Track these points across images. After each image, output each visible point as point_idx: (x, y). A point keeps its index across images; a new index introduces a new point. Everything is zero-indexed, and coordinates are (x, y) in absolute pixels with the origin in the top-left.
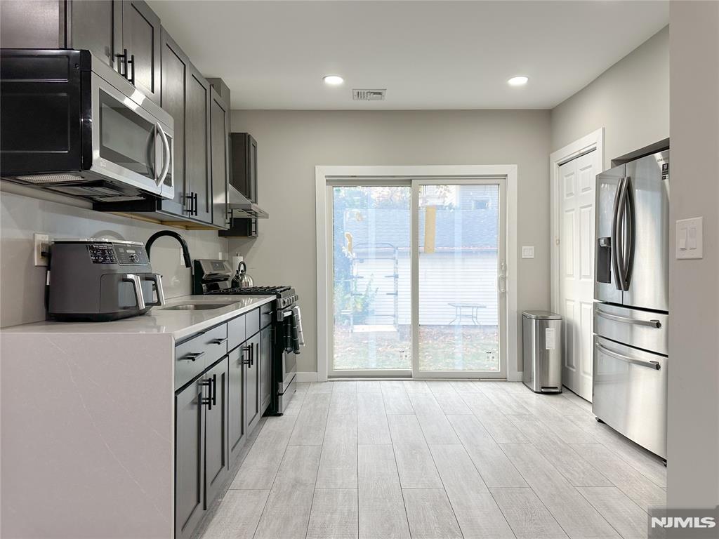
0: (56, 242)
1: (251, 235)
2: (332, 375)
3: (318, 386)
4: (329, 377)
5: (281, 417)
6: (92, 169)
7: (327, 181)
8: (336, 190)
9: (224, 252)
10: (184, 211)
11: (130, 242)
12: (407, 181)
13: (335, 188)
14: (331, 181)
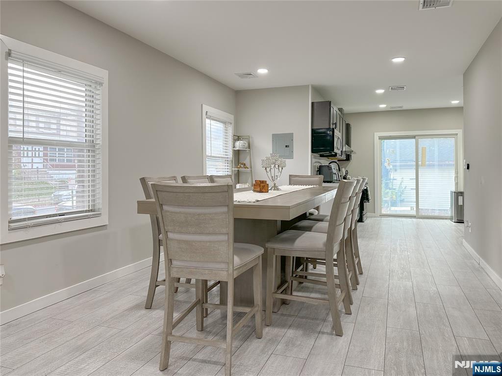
0: (320, 166)
3: (375, 218)
4: (380, 215)
5: (364, 223)
7: (379, 138)
8: (383, 142)
12: (414, 137)
14: (381, 138)
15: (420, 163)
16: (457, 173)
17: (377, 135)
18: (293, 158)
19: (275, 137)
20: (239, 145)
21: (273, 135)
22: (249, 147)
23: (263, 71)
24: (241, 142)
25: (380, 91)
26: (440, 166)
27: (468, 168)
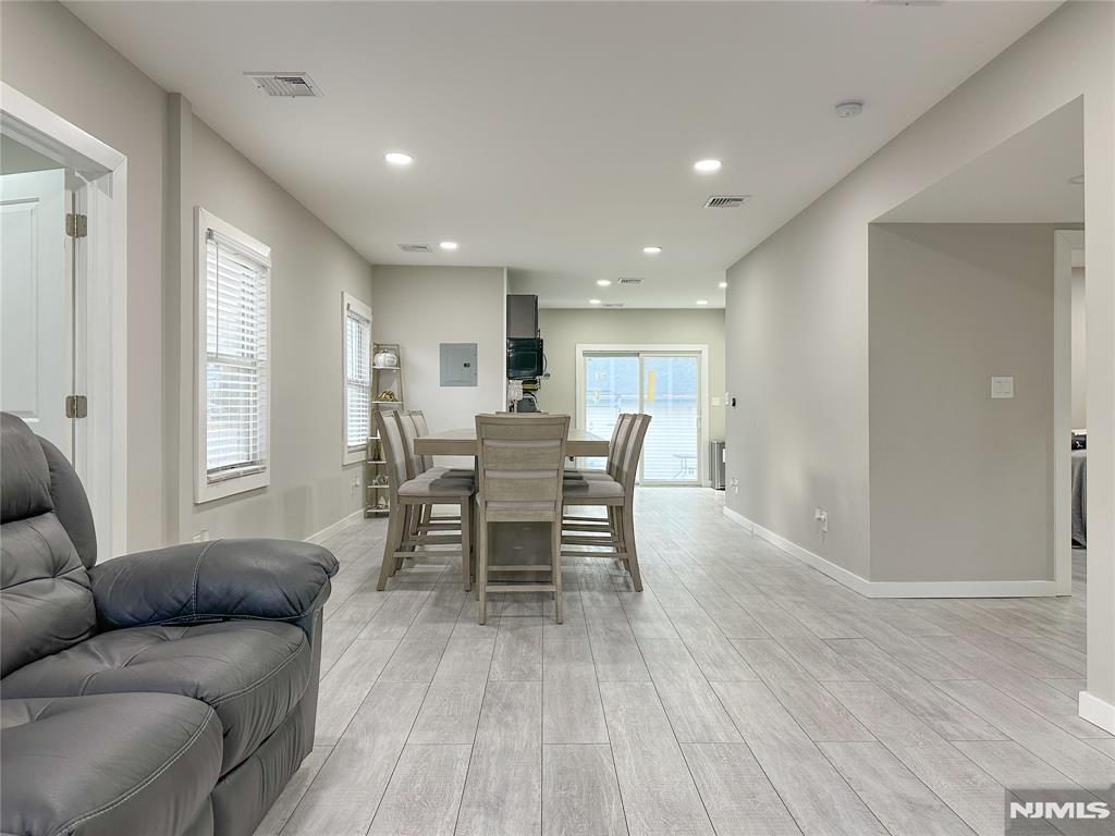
7: (583, 353)
12: (637, 354)
14: (586, 354)
15: (646, 396)
16: (700, 413)
17: (580, 348)
18: (476, 385)
19: (446, 349)
20: (383, 360)
21: (441, 345)
22: (398, 364)
23: (449, 246)
24: (388, 355)
25: (603, 283)
26: (676, 401)
27: (734, 404)
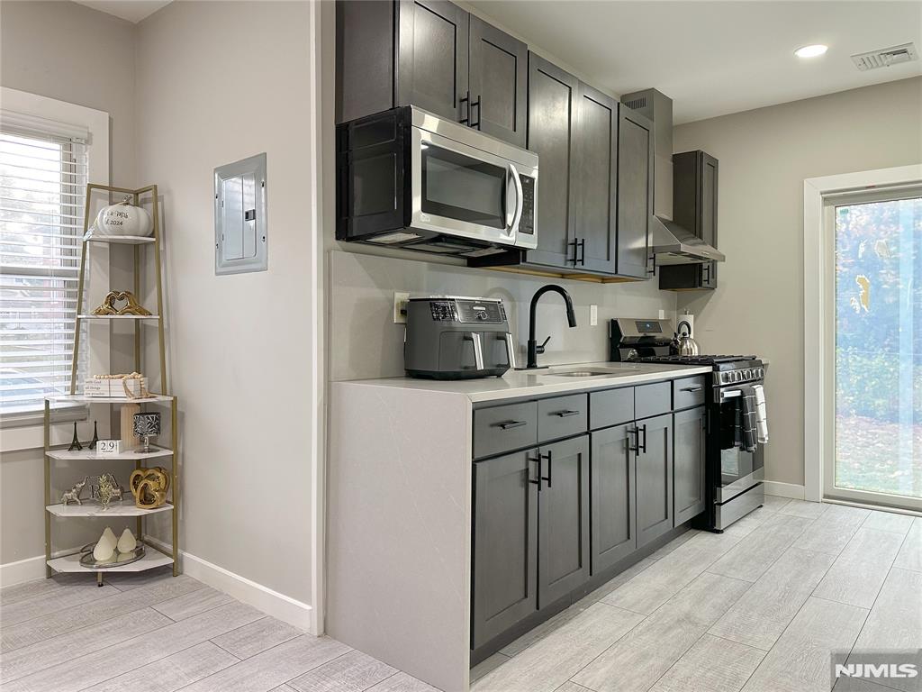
0: (411, 300)
1: (700, 285)
2: (831, 494)
3: (803, 506)
4: (825, 497)
5: (717, 535)
6: (412, 226)
7: (825, 199)
8: (842, 212)
9: (668, 309)
10: (567, 260)
11: (478, 298)
13: (839, 209)
14: (832, 199)
17: (814, 189)
21: (217, 171)
22: (155, 231)
